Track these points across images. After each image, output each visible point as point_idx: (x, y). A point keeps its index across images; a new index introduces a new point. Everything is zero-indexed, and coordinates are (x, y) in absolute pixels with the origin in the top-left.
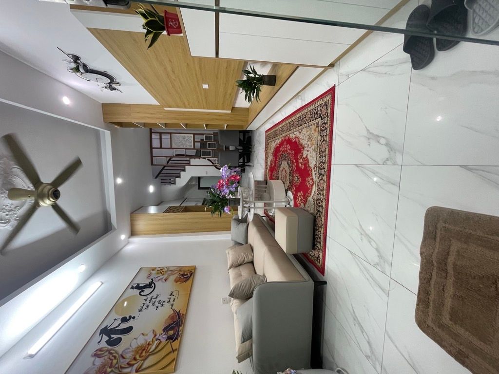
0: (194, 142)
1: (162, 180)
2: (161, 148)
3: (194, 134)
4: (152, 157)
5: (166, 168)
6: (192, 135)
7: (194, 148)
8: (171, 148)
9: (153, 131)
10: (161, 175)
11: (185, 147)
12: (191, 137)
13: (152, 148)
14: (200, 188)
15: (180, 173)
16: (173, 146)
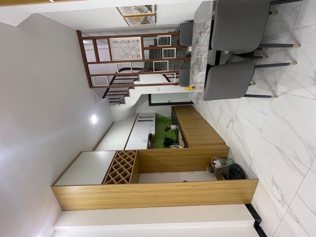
0: (143, 49)
1: (110, 99)
2: (98, 61)
3: (142, 36)
4: (89, 76)
5: (117, 78)
6: (139, 38)
7: (143, 60)
8: (112, 62)
9: (83, 36)
10: (108, 93)
11: (130, 58)
12: (138, 41)
13: (86, 64)
14: (151, 104)
15: (128, 91)
16: (115, 58)
